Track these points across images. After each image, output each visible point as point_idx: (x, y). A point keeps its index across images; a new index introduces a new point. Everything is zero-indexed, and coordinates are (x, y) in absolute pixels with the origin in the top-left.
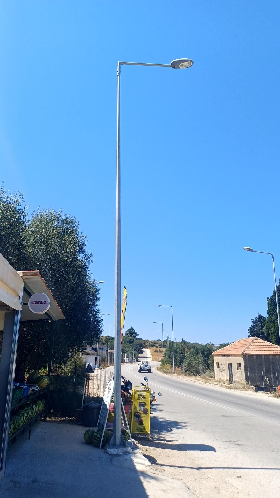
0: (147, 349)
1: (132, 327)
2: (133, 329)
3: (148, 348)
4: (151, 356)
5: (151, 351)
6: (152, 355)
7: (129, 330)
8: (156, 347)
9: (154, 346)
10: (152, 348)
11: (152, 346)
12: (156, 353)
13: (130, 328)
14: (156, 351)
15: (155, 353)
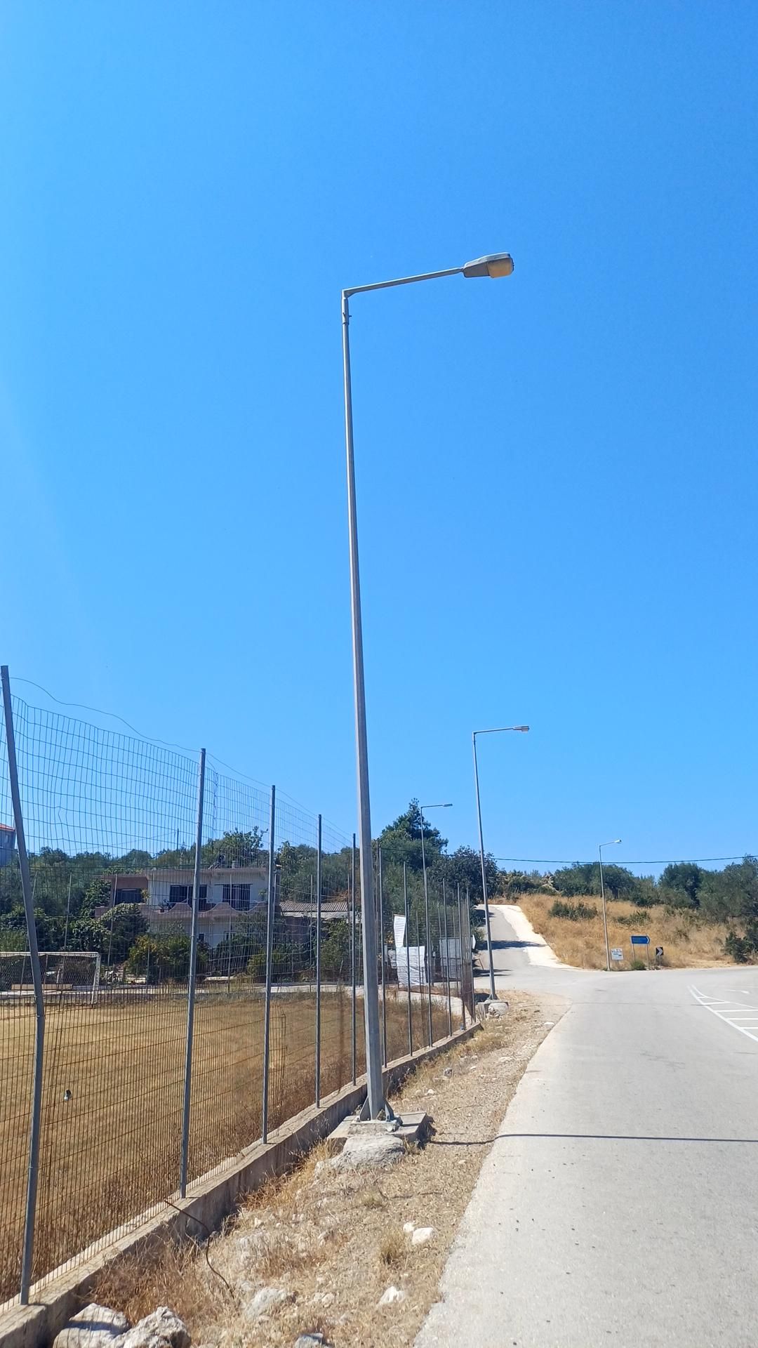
0: (500, 903)
1: (414, 808)
2: (418, 815)
3: (504, 899)
4: (539, 939)
5: (527, 912)
6: (540, 929)
7: (401, 820)
8: (545, 891)
9: (532, 886)
10: (525, 897)
11: (525, 890)
12: (568, 923)
13: (404, 811)
14: (560, 912)
15: (555, 920)
